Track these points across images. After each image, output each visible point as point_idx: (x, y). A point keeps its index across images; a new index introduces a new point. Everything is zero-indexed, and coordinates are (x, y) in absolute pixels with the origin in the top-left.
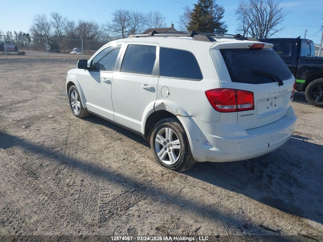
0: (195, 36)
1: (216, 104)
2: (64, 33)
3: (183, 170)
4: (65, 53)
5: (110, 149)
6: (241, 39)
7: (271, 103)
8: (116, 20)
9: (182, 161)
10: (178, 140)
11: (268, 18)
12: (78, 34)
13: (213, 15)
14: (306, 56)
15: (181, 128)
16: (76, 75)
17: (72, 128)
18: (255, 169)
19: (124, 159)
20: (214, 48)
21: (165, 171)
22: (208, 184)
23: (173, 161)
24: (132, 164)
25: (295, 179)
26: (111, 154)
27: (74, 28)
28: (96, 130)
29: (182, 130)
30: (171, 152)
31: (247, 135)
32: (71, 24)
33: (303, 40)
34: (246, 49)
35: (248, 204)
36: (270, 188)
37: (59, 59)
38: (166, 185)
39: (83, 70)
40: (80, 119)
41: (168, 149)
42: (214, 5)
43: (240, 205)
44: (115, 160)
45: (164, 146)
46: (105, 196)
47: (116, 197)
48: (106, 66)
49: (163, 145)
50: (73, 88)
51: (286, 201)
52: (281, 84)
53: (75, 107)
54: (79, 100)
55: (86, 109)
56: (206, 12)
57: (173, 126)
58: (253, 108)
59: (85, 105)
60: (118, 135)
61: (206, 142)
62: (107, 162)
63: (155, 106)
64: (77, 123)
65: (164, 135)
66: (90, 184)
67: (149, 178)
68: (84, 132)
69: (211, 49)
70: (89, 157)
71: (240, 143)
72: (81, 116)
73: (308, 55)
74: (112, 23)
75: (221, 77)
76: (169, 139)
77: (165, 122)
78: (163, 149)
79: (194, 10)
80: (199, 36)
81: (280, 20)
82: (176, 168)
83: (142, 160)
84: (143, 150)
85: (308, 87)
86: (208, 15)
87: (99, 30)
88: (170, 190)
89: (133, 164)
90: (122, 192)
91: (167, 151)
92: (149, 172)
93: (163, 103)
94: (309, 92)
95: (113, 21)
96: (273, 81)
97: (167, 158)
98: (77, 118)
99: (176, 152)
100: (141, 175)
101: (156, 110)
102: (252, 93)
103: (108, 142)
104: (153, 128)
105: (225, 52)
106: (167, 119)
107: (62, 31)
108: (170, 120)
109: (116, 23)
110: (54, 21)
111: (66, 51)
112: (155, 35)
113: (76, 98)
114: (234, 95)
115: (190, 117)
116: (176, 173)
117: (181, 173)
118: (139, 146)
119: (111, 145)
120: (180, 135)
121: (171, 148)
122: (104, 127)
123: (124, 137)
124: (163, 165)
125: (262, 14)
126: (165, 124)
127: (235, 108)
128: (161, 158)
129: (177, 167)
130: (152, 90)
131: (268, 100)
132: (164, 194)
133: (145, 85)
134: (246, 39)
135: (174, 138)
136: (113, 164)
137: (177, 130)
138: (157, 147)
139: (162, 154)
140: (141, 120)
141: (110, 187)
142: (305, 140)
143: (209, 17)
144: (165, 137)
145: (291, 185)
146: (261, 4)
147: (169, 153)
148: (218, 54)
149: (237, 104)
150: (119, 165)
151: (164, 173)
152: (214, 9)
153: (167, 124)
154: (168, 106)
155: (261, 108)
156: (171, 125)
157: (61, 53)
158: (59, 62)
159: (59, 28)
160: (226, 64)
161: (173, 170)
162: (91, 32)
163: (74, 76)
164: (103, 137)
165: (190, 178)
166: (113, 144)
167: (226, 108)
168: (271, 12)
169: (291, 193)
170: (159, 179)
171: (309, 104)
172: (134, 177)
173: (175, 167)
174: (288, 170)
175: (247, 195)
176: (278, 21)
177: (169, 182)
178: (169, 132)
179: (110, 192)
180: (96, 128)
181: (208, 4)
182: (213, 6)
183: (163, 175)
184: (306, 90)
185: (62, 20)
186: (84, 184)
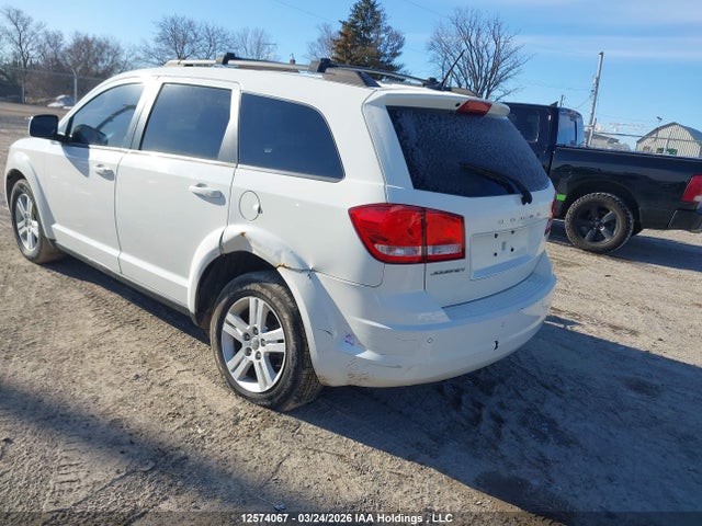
0: (328, 70)
1: (375, 243)
2: (35, 56)
3: (291, 406)
4: (35, 104)
5: (103, 349)
6: (439, 89)
7: (504, 244)
8: (163, 39)
9: (289, 383)
10: (281, 329)
11: (491, 65)
12: (70, 63)
13: (381, 48)
14: (568, 144)
15: (288, 300)
16: (28, 152)
17: (11, 289)
18: (464, 398)
19: (137, 377)
20: (371, 103)
21: (244, 408)
22: (352, 443)
23: (266, 383)
24: (157, 390)
25: (552, 423)
26: (106, 363)
27: (62, 49)
28: (76, 295)
29: (291, 305)
30: (263, 361)
31: (448, 320)
32: (54, 40)
33: (563, 110)
34: (451, 112)
35: (447, 495)
36: (496, 449)
37: (15, 118)
38: (242, 449)
39: (47, 142)
40: (38, 267)
41: (254, 353)
42: (383, 26)
43: (426, 500)
44: (112, 378)
45: (245, 345)
46: (67, 486)
47: (96, 489)
48: (109, 136)
49: (241, 340)
50: (21, 186)
51: (535, 483)
52: (527, 199)
53: (25, 235)
54: (35, 217)
55: (53, 241)
56: (366, 41)
57: (269, 295)
58: (461, 255)
59: (50, 230)
60: (133, 310)
61: (349, 337)
62: (89, 384)
63: (224, 240)
64: (28, 276)
65: (244, 316)
66: (30, 450)
67: (200, 431)
68: (40, 301)
69: (365, 105)
70: (41, 372)
71: (430, 340)
72: (41, 259)
73: (572, 143)
74: (153, 46)
75: (389, 176)
76: (258, 326)
77: (251, 282)
78: (241, 353)
79: (341, 33)
80: (338, 72)
81: (515, 70)
82: (274, 401)
83: (187, 378)
84: (192, 352)
85: (571, 209)
86: (371, 46)
87: (123, 58)
88: (252, 464)
89: (159, 390)
90: (118, 472)
91: (252, 357)
92: (201, 412)
93: (243, 234)
94: (573, 221)
95: (157, 40)
96: (510, 191)
97: (250, 374)
98: (30, 263)
99: (274, 360)
100: (180, 422)
101: (226, 251)
102: (461, 219)
103: (101, 330)
104: (218, 295)
105: (398, 114)
106: (254, 276)
107: (32, 53)
108: (262, 278)
109: (163, 46)
110: (11, 27)
111: (39, 101)
112: (230, 62)
113: (29, 212)
114: (419, 220)
115: (311, 273)
116: (273, 413)
117: (286, 413)
118: (183, 339)
119: (108, 338)
120: (286, 316)
121: (261, 349)
122: (100, 290)
123: (146, 316)
124: (240, 393)
125: (480, 57)
127: (420, 253)
128: (235, 375)
129: (276, 400)
130: (217, 198)
131: (496, 236)
132: (235, 476)
133: (200, 185)
134: (449, 89)
135: (271, 323)
136: (106, 389)
137: (278, 304)
138: (227, 345)
139: (239, 364)
140: (186, 276)
141: (85, 458)
142: (568, 327)
143: (371, 50)
144: (247, 321)
145: (543, 438)
146: (478, 35)
147: (256, 363)
148: (382, 119)
149: (425, 244)
150: (121, 395)
151: (241, 414)
152: (383, 35)
153: (255, 287)
154: (255, 242)
155: (480, 255)
156: (264, 291)
157: (25, 103)
158: (13, 123)
159: (24, 47)
160: (401, 143)
161: (265, 406)
162: (103, 60)
163: (26, 158)
164: (91, 315)
165: (307, 428)
166: (115, 334)
167: (399, 252)
168: (498, 52)
169: (544, 461)
170: (225, 434)
171: (573, 246)
172: (156, 426)
173: (270, 398)
174: (537, 401)
175: (444, 472)
176: (511, 73)
177: (250, 440)
178: (257, 307)
179: (82, 475)
180: (75, 292)
181: (370, 22)
182: (383, 28)
183: (236, 422)
184: (568, 216)
185: (31, 27)
186: (11, 452)
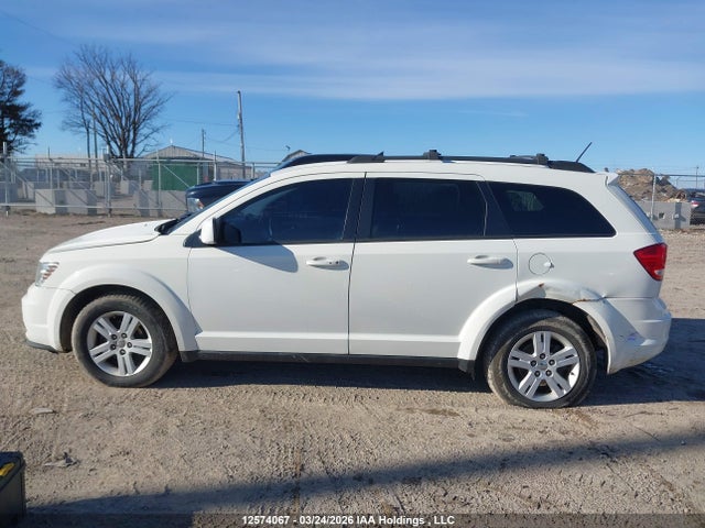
1: (654, 269)
23: (562, 390)
30: (555, 374)
41: (542, 373)
49: (529, 367)
55: (194, 352)
59: (192, 342)
61: (633, 335)
63: (520, 294)
69: (608, 185)
76: (546, 351)
78: (531, 376)
91: (545, 376)
93: (541, 285)
115: (603, 300)
121: (550, 368)
126: (534, 325)
130: (506, 264)
133: (479, 258)
147: (549, 379)
153: (543, 323)
154: (554, 289)
168: (137, 90)
178: (543, 338)
